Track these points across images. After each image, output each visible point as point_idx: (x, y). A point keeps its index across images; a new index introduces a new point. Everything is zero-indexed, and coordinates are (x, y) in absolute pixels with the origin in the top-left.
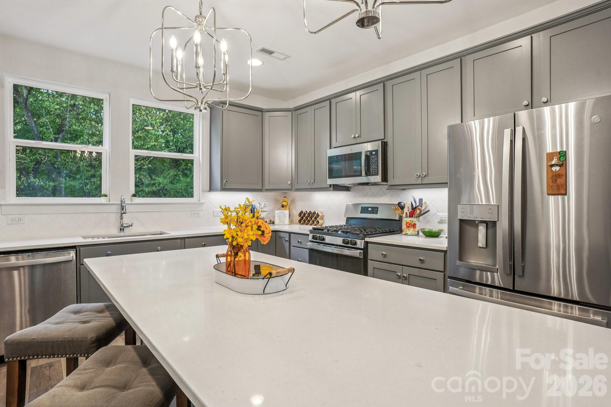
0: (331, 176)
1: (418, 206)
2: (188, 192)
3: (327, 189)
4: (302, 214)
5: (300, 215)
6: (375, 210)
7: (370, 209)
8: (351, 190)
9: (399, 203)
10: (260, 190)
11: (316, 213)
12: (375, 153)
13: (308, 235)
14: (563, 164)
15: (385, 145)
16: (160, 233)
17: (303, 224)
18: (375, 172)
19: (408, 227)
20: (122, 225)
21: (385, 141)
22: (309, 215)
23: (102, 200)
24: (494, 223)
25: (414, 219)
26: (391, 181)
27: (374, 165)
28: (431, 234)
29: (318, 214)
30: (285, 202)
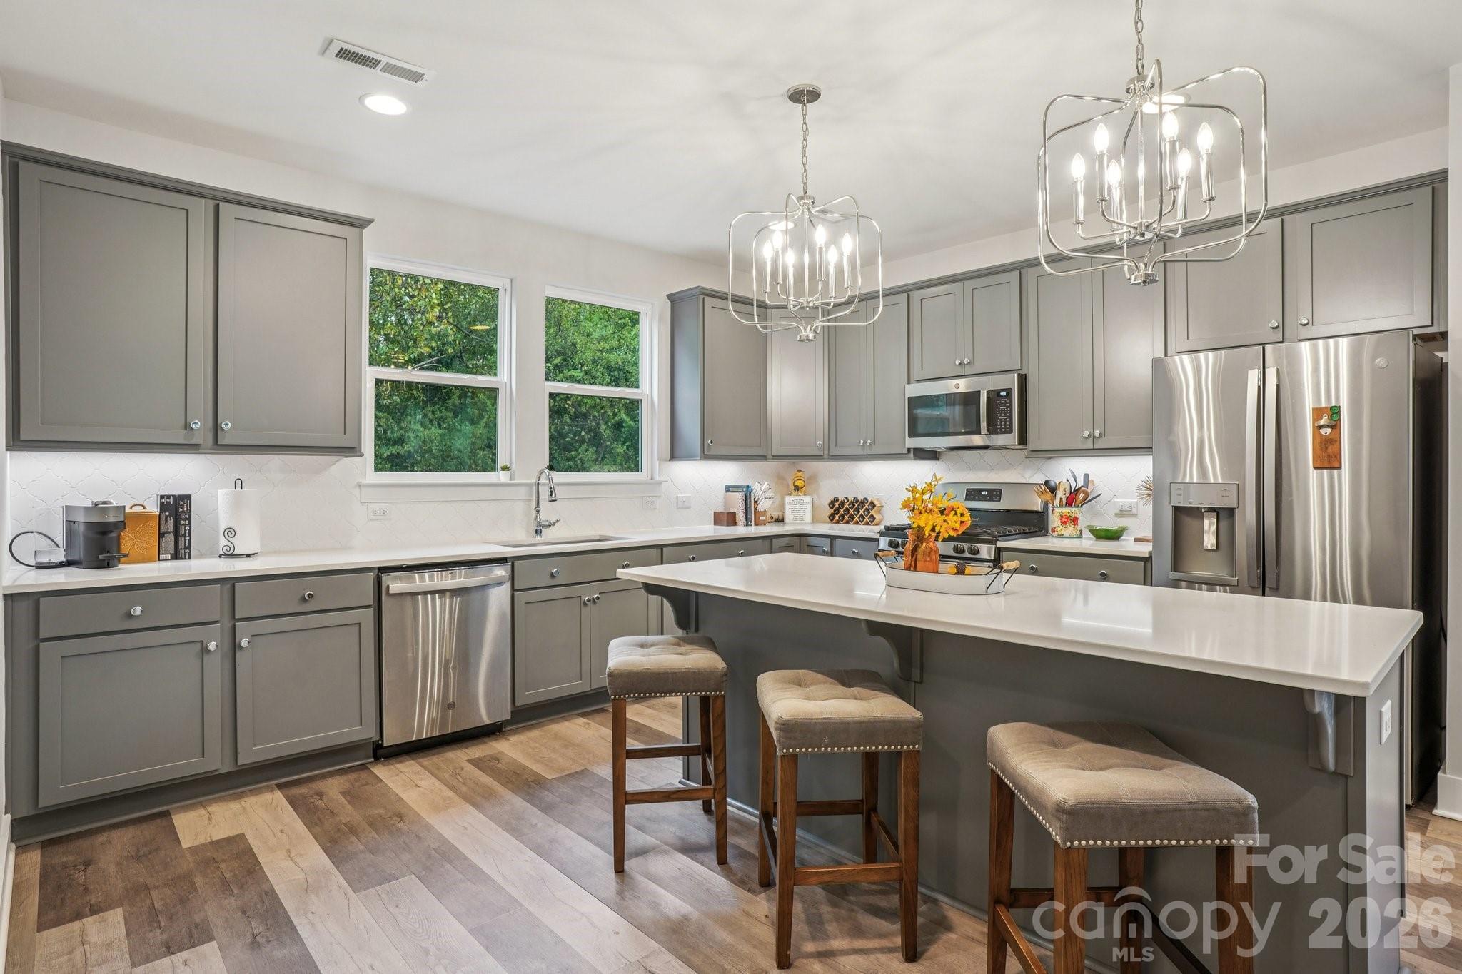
0: (913, 434)
1: (1082, 487)
2: (631, 462)
3: (904, 456)
4: (837, 505)
5: (832, 504)
6: (995, 494)
7: (983, 493)
8: (943, 457)
9: (1047, 483)
10: (764, 458)
11: (870, 501)
12: (1008, 392)
13: (877, 540)
14: (1335, 426)
15: (1023, 380)
16: (598, 538)
17: (838, 522)
18: (1005, 428)
19: (1064, 523)
20: (539, 525)
21: (1023, 372)
22: (854, 506)
23: (503, 477)
24: (1231, 512)
25: (1076, 509)
26: (1033, 443)
27: (1003, 415)
28: (1109, 535)
29: (872, 503)
30: (799, 481)
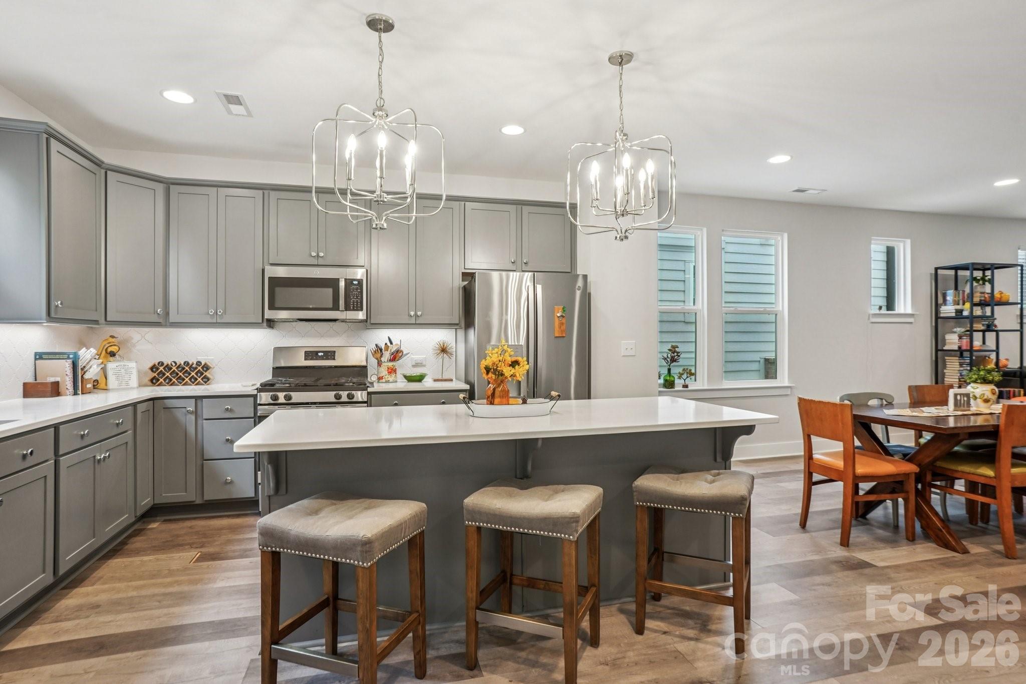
0: (272, 307)
4: (161, 368)
5: (153, 369)
6: (329, 354)
7: (320, 354)
12: (357, 282)
14: (565, 316)
18: (357, 307)
19: (389, 373)
22: (183, 369)
25: (396, 363)
26: (373, 318)
27: (355, 297)
28: (416, 378)
29: (205, 365)
30: (114, 347)
